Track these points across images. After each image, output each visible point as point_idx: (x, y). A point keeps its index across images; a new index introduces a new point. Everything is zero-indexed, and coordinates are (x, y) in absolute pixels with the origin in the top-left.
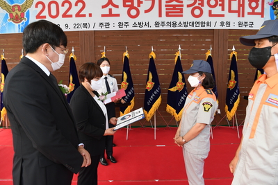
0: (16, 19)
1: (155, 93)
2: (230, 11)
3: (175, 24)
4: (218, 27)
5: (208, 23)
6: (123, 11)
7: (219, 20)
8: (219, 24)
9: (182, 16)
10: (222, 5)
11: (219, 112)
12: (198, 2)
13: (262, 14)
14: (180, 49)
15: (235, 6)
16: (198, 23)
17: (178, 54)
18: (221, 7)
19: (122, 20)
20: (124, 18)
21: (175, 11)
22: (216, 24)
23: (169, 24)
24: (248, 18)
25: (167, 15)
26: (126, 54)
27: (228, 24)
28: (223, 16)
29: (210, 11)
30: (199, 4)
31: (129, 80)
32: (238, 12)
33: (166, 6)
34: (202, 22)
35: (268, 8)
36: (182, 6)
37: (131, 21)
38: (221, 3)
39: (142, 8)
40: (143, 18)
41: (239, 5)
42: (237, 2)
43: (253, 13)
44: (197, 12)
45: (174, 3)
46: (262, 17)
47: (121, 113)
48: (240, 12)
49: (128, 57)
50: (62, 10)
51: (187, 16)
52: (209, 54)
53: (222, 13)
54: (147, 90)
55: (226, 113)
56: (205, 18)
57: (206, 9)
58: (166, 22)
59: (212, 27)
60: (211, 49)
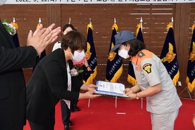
1: (117, 63)
11: (180, 84)
14: (141, 21)
17: (140, 26)
26: (90, 26)
31: (93, 50)
47: (84, 82)
49: (92, 28)
52: (170, 26)
54: (109, 60)
55: (187, 85)
59: (174, 1)
60: (172, 21)
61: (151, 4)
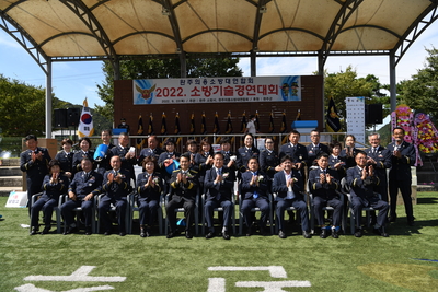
0: (146, 97)
2: (259, 92)
3: (229, 99)
4: (252, 101)
5: (247, 99)
6: (202, 93)
7: (253, 97)
9: (233, 95)
10: (254, 89)
13: (277, 93)
14: (230, 112)
15: (261, 89)
16: (242, 99)
19: (201, 98)
20: (203, 97)
21: (229, 92)
22: (251, 99)
24: (269, 96)
25: (225, 95)
27: (258, 99)
28: (255, 95)
29: (248, 93)
30: (242, 89)
33: (224, 91)
34: (244, 98)
35: (280, 90)
36: (233, 90)
37: (206, 98)
39: (212, 92)
40: (212, 97)
41: (264, 89)
42: (262, 87)
43: (271, 93)
44: (241, 93)
45: (229, 89)
48: (264, 92)
50: (170, 93)
51: (236, 95)
53: (254, 93)
56: (245, 96)
57: (245, 91)
58: (225, 99)
59: (249, 101)
61: (237, 102)
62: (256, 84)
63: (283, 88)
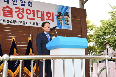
2: (38, 17)
3: (8, 21)
4: (32, 25)
5: (26, 22)
7: (32, 21)
8: (32, 24)
9: (12, 17)
10: (34, 14)
11: (35, 74)
12: (21, 10)
13: (53, 20)
14: (14, 35)
15: (40, 15)
16: (21, 22)
18: (33, 15)
21: (8, 12)
23: (4, 21)
25: (4, 15)
27: (37, 24)
28: (34, 19)
29: (27, 16)
30: (22, 12)
32: (41, 18)
33: (3, 10)
34: (23, 22)
35: (55, 17)
36: (12, 11)
38: (33, 12)
41: (42, 15)
42: (40, 13)
43: (49, 19)
44: (21, 16)
45: (8, 9)
46: (53, 22)
51: (15, 17)
52: (30, 39)
53: (33, 18)
57: (25, 14)
58: (3, 19)
59: (29, 25)
60: (31, 36)
61: (16, 25)
62: (35, 8)
63: (58, 16)
